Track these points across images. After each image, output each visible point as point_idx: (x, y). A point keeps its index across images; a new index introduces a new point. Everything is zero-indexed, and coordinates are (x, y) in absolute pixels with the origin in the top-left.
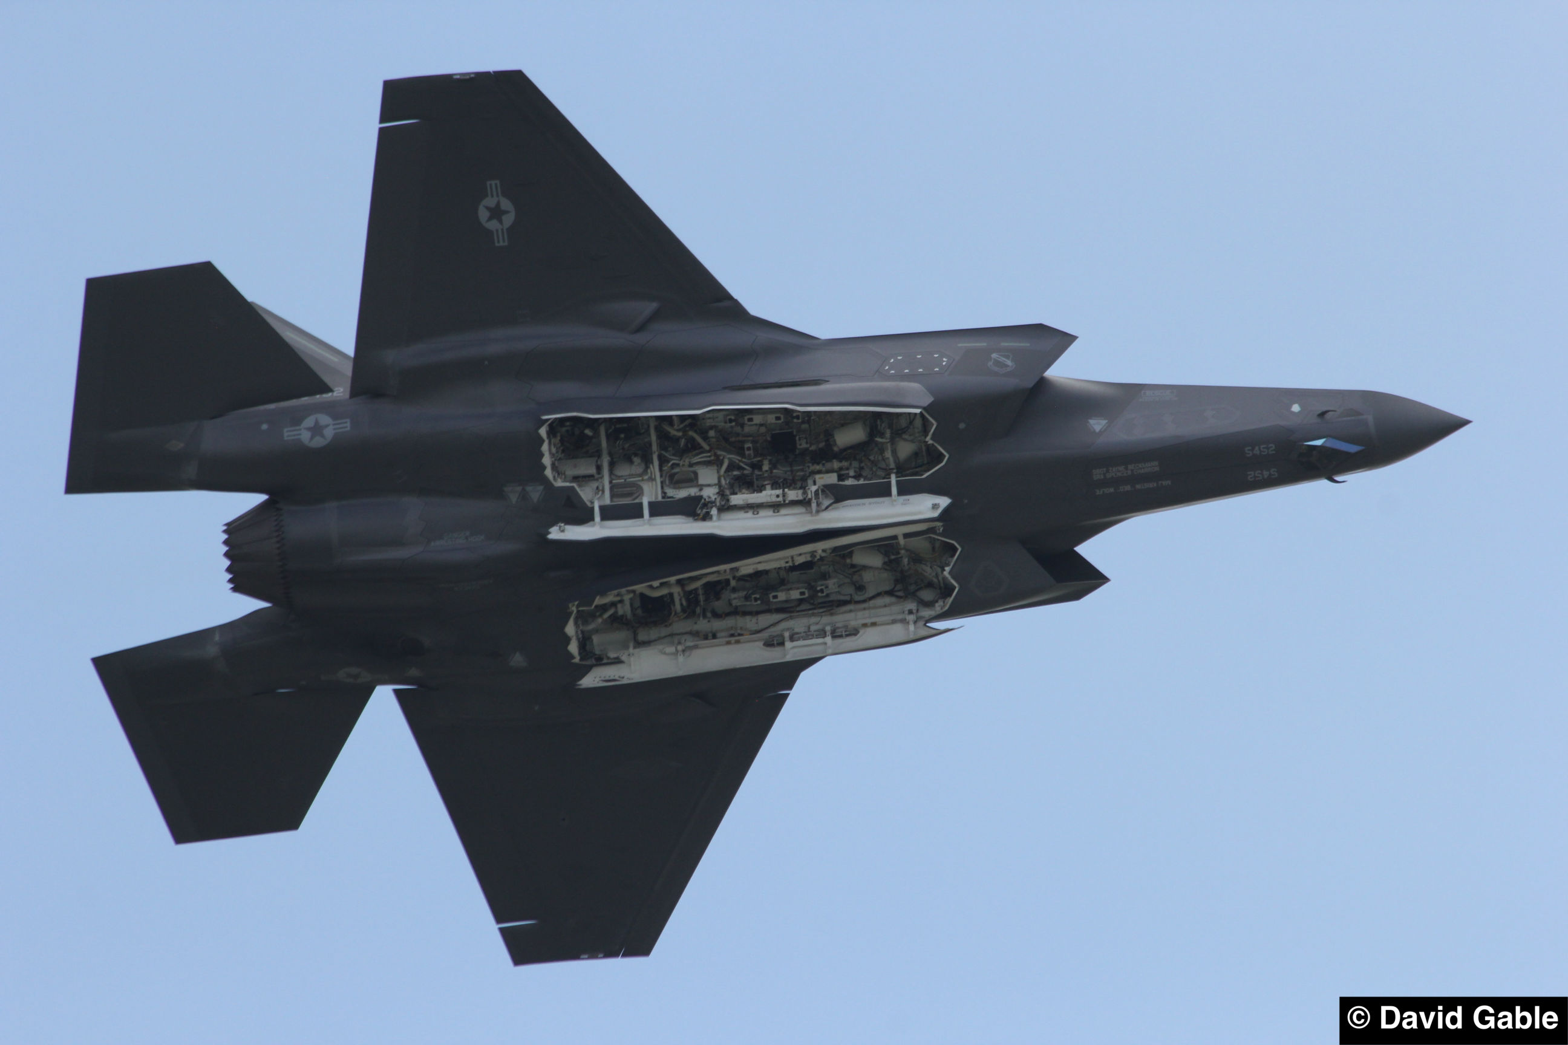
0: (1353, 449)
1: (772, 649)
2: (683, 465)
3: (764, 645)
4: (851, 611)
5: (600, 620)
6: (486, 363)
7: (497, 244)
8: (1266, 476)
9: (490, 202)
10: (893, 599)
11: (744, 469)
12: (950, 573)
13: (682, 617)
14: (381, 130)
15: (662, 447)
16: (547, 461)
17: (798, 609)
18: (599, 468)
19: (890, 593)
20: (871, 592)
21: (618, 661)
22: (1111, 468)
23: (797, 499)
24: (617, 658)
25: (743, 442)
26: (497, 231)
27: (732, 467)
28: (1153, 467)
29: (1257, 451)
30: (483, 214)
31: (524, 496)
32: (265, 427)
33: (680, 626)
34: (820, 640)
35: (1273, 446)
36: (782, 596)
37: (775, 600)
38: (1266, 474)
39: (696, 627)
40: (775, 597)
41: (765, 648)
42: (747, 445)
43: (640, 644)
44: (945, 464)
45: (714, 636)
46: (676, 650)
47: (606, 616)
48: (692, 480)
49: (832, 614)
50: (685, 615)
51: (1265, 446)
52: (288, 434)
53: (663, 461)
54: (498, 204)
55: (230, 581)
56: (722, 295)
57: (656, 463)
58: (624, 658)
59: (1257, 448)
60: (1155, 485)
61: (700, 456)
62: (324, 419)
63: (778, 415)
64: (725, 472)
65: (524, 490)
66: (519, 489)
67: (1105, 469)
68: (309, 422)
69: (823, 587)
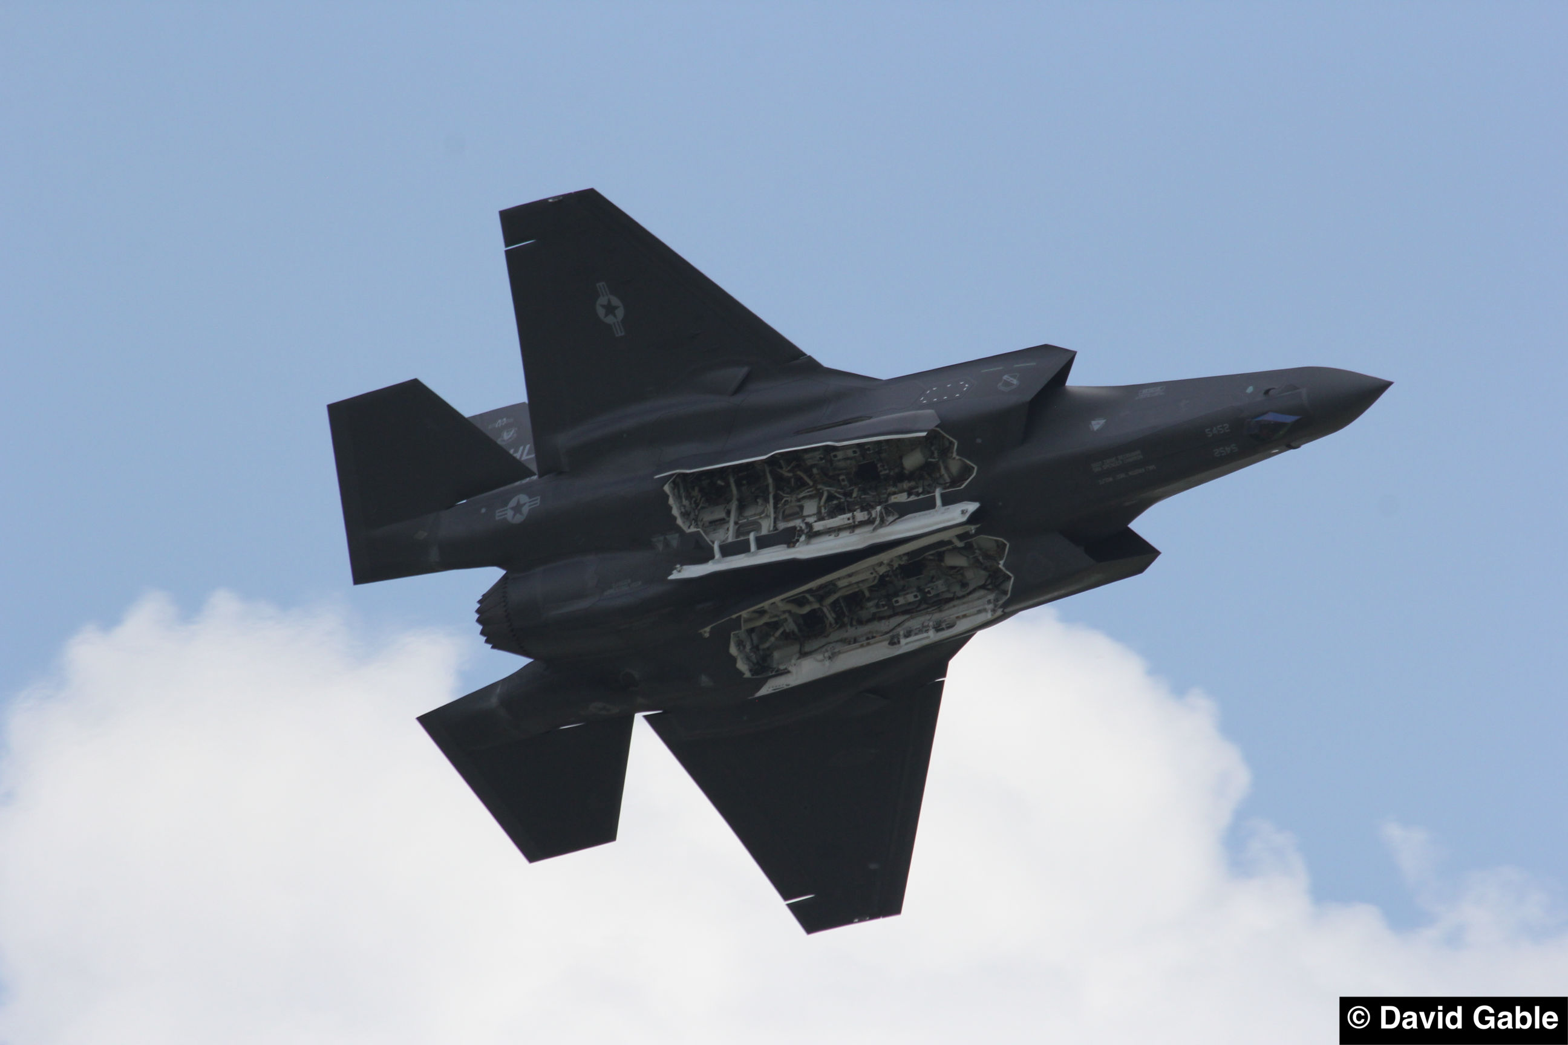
0: (1290, 419)
1: (895, 646)
2: (791, 501)
3: (889, 644)
4: (954, 606)
5: (772, 639)
6: (625, 435)
7: (617, 336)
8: (1229, 452)
9: (602, 300)
10: (986, 592)
11: (840, 498)
12: (1004, 565)
13: (836, 628)
14: (507, 252)
15: (778, 488)
16: (675, 512)
17: (918, 609)
18: (728, 513)
19: (983, 587)
20: (971, 588)
21: (786, 672)
22: (1105, 461)
23: (864, 519)
24: (786, 669)
25: (839, 475)
26: (614, 324)
27: (831, 497)
28: (1136, 456)
29: (1215, 431)
30: (601, 312)
31: (667, 544)
32: (483, 510)
33: (835, 636)
34: (925, 635)
35: (1227, 425)
36: (901, 600)
37: (897, 604)
38: (1228, 449)
39: (845, 635)
40: (897, 602)
41: (890, 646)
42: (841, 477)
43: (803, 654)
44: (977, 474)
45: (855, 641)
46: (824, 656)
47: (778, 633)
48: (799, 513)
49: (941, 611)
50: (838, 626)
51: (1221, 426)
52: (499, 515)
53: (777, 499)
54: (609, 301)
55: (487, 641)
56: (795, 353)
57: (771, 501)
58: (790, 669)
59: (1215, 428)
60: (1143, 470)
61: (806, 491)
62: (523, 498)
63: (854, 449)
64: (825, 503)
65: (665, 539)
66: (662, 538)
67: (1100, 462)
68: (513, 503)
69: (929, 589)
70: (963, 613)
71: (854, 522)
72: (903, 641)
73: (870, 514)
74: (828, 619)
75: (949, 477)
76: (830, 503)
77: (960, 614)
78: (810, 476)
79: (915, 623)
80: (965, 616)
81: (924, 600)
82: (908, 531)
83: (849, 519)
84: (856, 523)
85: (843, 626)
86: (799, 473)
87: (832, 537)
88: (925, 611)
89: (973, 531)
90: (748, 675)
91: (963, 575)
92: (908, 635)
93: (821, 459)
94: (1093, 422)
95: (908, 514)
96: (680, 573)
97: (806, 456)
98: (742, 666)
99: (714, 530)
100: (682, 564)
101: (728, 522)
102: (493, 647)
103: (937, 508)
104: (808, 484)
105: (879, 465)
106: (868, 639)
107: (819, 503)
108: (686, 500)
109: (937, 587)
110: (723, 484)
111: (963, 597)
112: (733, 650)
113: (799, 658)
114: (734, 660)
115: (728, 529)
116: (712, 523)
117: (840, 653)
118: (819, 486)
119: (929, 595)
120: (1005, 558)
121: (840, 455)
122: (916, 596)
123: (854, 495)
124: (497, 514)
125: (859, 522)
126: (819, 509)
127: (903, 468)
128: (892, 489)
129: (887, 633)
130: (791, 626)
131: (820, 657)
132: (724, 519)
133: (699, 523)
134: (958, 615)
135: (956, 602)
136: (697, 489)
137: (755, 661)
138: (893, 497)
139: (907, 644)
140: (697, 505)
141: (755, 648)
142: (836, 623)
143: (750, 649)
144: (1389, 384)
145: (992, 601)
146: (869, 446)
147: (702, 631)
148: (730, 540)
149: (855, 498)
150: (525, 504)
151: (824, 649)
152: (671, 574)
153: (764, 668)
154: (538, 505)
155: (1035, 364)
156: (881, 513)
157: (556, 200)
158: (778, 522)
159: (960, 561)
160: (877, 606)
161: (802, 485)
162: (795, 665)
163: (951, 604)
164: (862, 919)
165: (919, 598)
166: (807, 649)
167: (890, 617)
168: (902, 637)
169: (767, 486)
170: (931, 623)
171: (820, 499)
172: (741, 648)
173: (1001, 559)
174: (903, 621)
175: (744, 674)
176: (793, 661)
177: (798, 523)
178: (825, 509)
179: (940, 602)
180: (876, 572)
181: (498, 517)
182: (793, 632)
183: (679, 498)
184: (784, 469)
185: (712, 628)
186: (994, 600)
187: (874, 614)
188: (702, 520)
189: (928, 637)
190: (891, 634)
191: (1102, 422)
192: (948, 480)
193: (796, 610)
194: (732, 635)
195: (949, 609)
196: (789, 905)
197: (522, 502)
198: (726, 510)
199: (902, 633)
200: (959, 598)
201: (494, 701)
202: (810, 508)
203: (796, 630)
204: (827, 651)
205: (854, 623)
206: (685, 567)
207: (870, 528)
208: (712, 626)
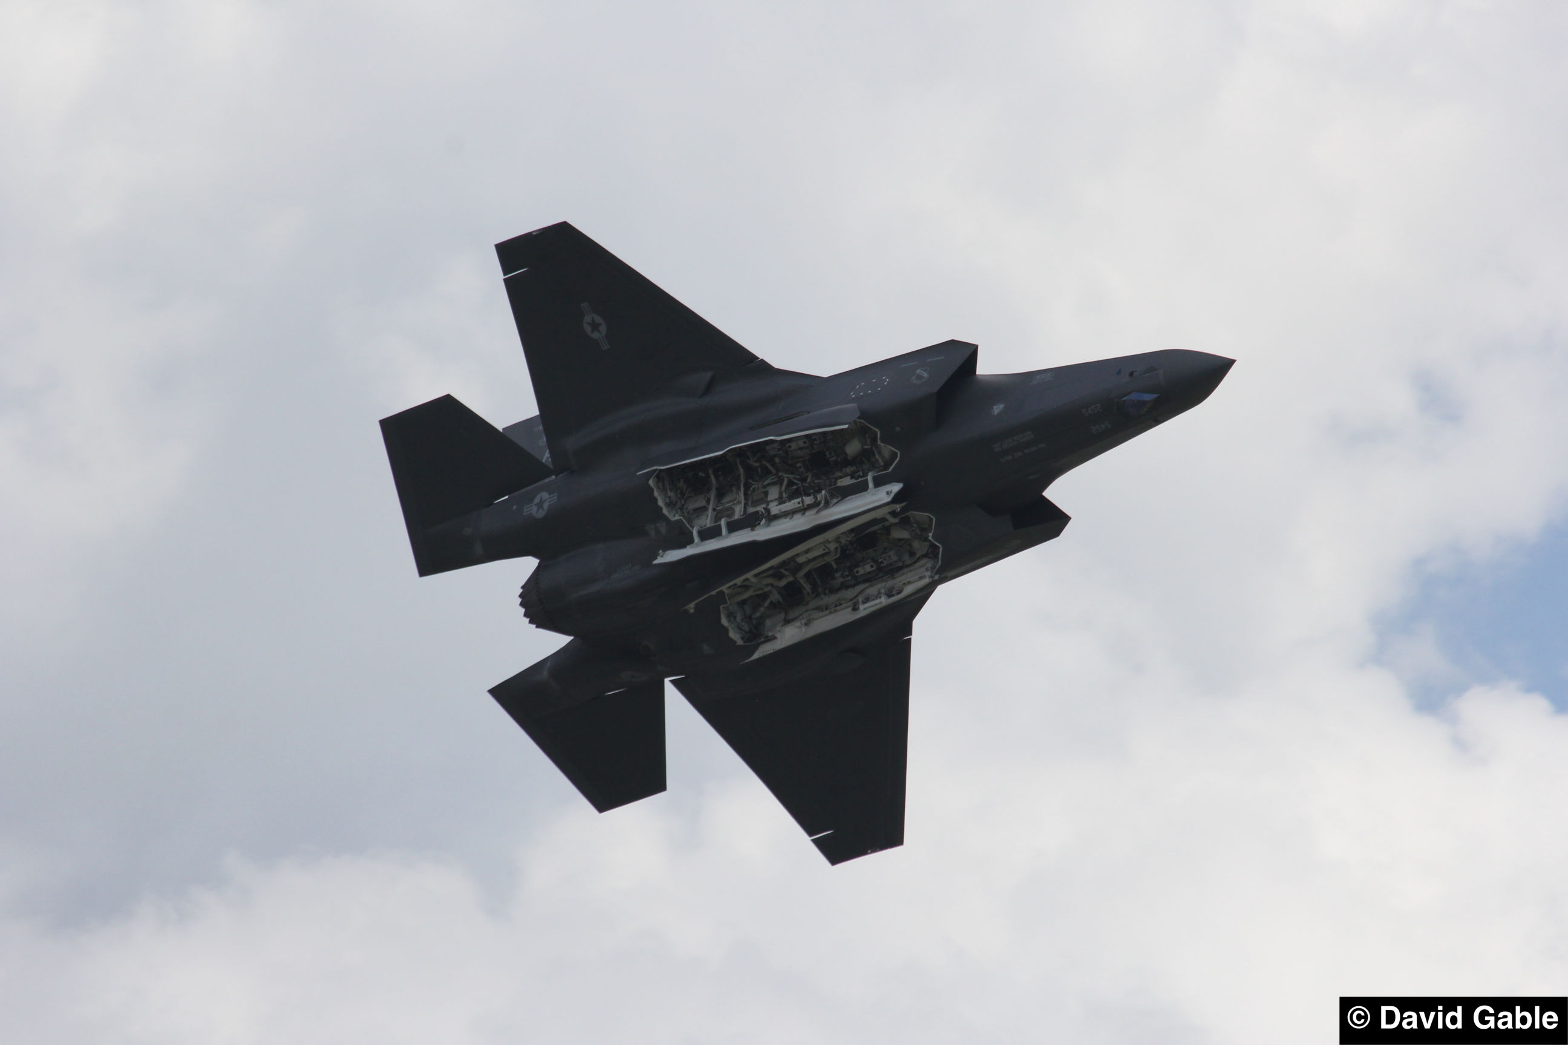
70: (908, 580)
71: (803, 506)
72: (862, 607)
73: (816, 498)
74: (805, 589)
75: (883, 461)
76: (790, 488)
77: (905, 581)
78: (773, 464)
79: (872, 591)
80: (909, 583)
81: (880, 569)
82: (845, 511)
83: (799, 503)
84: (805, 506)
85: (818, 595)
86: (764, 463)
87: (788, 519)
88: (881, 579)
89: (899, 510)
90: (740, 642)
91: (910, 545)
92: (867, 600)
93: (779, 450)
94: (995, 407)
95: (849, 496)
96: (662, 558)
97: (768, 448)
98: (734, 635)
99: (698, 516)
100: (664, 550)
101: (708, 509)
102: (537, 627)
103: (869, 490)
104: (772, 473)
105: (827, 453)
106: (836, 606)
107: (781, 489)
108: (671, 491)
109: (889, 557)
110: (703, 475)
111: (910, 565)
112: (724, 622)
113: (784, 625)
114: (726, 630)
115: (707, 516)
116: (695, 510)
117: (814, 619)
118: (780, 474)
119: (882, 565)
120: (933, 531)
121: (794, 446)
122: (872, 566)
123: (809, 481)
124: (525, 510)
125: (808, 505)
126: (781, 493)
127: (846, 454)
128: (838, 474)
129: (851, 600)
130: (776, 597)
131: (797, 623)
132: (704, 507)
133: (685, 511)
134: (904, 582)
135: (905, 570)
136: (682, 481)
137: (747, 629)
138: (839, 481)
139: (865, 609)
140: (683, 494)
141: (748, 618)
142: (813, 593)
143: (742, 619)
144: (1231, 362)
145: (929, 569)
146: (815, 437)
147: (687, 607)
148: (708, 525)
149: (809, 483)
150: (546, 500)
151: (801, 617)
152: (655, 558)
153: (756, 635)
154: (555, 501)
155: (943, 358)
156: (826, 497)
157: (538, 232)
158: (748, 507)
159: (904, 534)
160: (843, 576)
161: (768, 473)
162: (779, 631)
163: (901, 573)
164: (874, 851)
165: (875, 568)
166: (791, 616)
167: (854, 586)
168: (860, 603)
169: (739, 476)
170: (883, 591)
171: (781, 485)
172: (732, 619)
173: (931, 532)
174: (865, 589)
175: (736, 642)
176: (778, 628)
177: (760, 508)
178: (786, 493)
179: (893, 571)
180: (828, 548)
181: (526, 512)
182: (779, 602)
183: (663, 490)
184: (751, 460)
185: (696, 604)
186: (931, 568)
187: (842, 583)
188: (687, 509)
189: (881, 603)
190: (854, 601)
191: (1001, 406)
192: (882, 464)
193: (776, 583)
194: (721, 609)
195: (900, 576)
196: (814, 841)
197: (544, 499)
198: (706, 499)
199: (860, 600)
200: (907, 566)
201: (545, 674)
202: (774, 493)
203: (781, 600)
204: (803, 618)
205: (827, 592)
206: (668, 552)
207: (814, 511)
208: (697, 601)
